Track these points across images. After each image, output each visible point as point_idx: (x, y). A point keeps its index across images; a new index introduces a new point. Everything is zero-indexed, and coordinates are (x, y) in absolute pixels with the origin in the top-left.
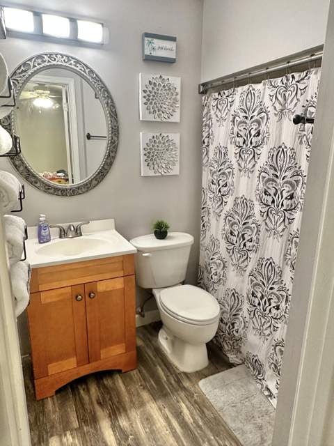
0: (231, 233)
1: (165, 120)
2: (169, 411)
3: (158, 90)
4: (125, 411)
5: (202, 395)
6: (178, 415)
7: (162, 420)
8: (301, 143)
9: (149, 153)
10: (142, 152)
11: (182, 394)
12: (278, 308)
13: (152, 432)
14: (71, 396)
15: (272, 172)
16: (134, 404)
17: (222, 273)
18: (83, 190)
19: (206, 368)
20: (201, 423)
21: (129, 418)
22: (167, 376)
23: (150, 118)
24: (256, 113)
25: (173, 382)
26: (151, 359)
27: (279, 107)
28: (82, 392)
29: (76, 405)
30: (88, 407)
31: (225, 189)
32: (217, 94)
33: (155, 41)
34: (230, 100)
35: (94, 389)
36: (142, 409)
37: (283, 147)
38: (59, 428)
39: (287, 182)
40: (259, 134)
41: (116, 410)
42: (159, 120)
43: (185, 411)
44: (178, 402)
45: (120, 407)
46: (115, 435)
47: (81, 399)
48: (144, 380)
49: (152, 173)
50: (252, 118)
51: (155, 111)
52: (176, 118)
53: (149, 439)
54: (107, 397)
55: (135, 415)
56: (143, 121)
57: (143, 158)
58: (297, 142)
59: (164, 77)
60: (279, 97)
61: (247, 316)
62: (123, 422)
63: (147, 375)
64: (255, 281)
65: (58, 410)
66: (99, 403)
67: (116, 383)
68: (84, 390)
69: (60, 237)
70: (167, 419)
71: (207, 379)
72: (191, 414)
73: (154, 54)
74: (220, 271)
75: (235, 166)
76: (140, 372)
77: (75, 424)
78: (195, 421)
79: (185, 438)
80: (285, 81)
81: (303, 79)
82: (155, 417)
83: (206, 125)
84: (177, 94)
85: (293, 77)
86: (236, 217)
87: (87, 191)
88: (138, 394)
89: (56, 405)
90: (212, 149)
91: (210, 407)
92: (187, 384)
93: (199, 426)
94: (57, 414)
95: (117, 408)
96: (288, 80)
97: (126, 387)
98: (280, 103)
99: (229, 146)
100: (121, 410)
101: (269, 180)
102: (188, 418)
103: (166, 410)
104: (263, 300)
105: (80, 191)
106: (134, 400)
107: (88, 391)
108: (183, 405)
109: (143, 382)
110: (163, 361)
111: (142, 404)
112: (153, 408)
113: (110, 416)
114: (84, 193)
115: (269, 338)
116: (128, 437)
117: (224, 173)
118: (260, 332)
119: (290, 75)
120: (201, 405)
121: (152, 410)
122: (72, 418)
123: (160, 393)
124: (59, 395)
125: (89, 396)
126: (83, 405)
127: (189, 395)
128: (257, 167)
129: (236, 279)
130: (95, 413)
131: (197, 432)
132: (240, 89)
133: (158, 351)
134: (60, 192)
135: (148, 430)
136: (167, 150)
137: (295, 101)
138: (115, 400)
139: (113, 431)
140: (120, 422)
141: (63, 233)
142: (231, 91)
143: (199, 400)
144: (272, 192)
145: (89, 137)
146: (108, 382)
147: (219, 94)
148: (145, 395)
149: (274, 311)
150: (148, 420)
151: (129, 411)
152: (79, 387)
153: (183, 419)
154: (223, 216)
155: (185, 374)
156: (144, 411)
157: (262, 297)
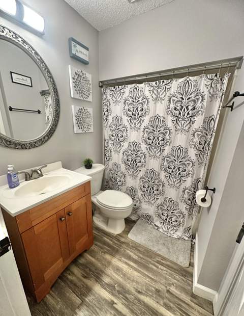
0: (128, 160)
1: (85, 99)
2: (125, 258)
3: (80, 79)
4: (103, 272)
5: (133, 242)
6: (129, 258)
7: (124, 265)
8: (168, 114)
9: (78, 119)
10: (74, 118)
11: (124, 246)
12: (158, 190)
13: (124, 275)
14: (63, 284)
15: (152, 128)
16: (105, 265)
17: (123, 180)
18: (39, 144)
19: (126, 227)
20: (141, 256)
21: (108, 275)
22: (111, 241)
23: (77, 96)
24: (140, 99)
25: (116, 242)
26: (98, 235)
27: (155, 97)
28: (69, 277)
29: (70, 288)
30: (79, 284)
31: (122, 138)
32: (113, 88)
33: (78, 46)
34: (122, 91)
35: (76, 270)
36: (111, 266)
37: (157, 116)
38: (68, 312)
39: (161, 133)
40: (142, 110)
41: (97, 275)
42: (82, 99)
43: (131, 254)
44: (125, 251)
45: (99, 272)
46: (107, 290)
47: (71, 282)
48: (101, 248)
49: (80, 131)
50: (138, 101)
51: (80, 93)
52: (90, 99)
53: (125, 280)
54: (87, 270)
55: (110, 271)
56: (73, 98)
57: (75, 122)
58: (166, 114)
59: (83, 72)
60: (155, 91)
61: (142, 197)
62: (106, 280)
63: (101, 245)
64: (145, 180)
65: (59, 299)
66: (85, 277)
67: (87, 258)
68: (69, 274)
69: (26, 180)
70: (126, 263)
71: (130, 232)
72: (135, 254)
73: (77, 54)
74: (122, 179)
75: (128, 126)
76: (96, 245)
77: (78, 301)
78: (139, 257)
79: (140, 268)
80: (158, 84)
81: (168, 83)
82: (120, 266)
83: (105, 105)
84: (90, 84)
85: (163, 82)
86: (130, 152)
87: (42, 144)
88: (103, 258)
89: (56, 297)
90: (110, 118)
91: (140, 245)
92: (123, 240)
93: (142, 258)
94: (60, 303)
95: (98, 273)
96: (160, 83)
97: (95, 258)
98: (155, 94)
99: (123, 116)
100: (101, 273)
101: (150, 132)
102: (135, 257)
103: (123, 259)
104: (149, 189)
105: (37, 145)
106: (103, 263)
107: (73, 274)
108: (128, 251)
109: (102, 250)
110: (104, 233)
111: (109, 263)
112: (116, 261)
113: (97, 281)
114: (39, 145)
115: (155, 204)
116: (115, 287)
117: (120, 131)
118: (149, 202)
119: (162, 81)
120: (136, 247)
121: (116, 263)
122: (73, 298)
123: (114, 251)
124: (53, 289)
125: (75, 276)
126: (75, 285)
127: (127, 244)
128: (142, 127)
129: (132, 182)
130: (87, 285)
131: (143, 261)
132: (130, 86)
133: (98, 229)
134: (20, 147)
135: (121, 276)
136: (87, 117)
137: (164, 94)
138: (93, 269)
139: (105, 289)
140: (104, 281)
141: (28, 177)
142: (123, 87)
143: (133, 245)
144: (152, 138)
145: (11, 109)
146: (82, 261)
147: (114, 88)
148: (108, 257)
149: (155, 192)
150: (118, 270)
151: (105, 271)
152: (65, 275)
153: (133, 259)
154: (122, 152)
155: (118, 235)
156: (112, 266)
157: (149, 187)
